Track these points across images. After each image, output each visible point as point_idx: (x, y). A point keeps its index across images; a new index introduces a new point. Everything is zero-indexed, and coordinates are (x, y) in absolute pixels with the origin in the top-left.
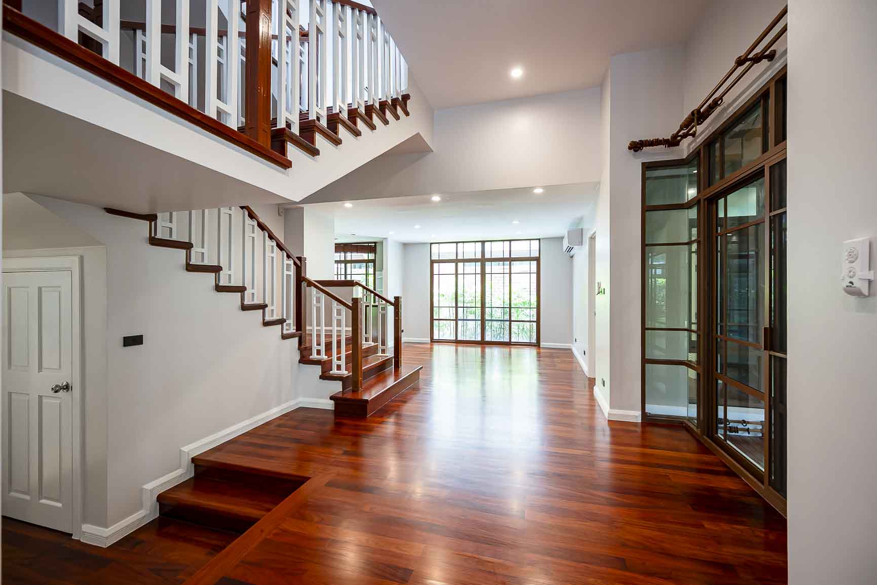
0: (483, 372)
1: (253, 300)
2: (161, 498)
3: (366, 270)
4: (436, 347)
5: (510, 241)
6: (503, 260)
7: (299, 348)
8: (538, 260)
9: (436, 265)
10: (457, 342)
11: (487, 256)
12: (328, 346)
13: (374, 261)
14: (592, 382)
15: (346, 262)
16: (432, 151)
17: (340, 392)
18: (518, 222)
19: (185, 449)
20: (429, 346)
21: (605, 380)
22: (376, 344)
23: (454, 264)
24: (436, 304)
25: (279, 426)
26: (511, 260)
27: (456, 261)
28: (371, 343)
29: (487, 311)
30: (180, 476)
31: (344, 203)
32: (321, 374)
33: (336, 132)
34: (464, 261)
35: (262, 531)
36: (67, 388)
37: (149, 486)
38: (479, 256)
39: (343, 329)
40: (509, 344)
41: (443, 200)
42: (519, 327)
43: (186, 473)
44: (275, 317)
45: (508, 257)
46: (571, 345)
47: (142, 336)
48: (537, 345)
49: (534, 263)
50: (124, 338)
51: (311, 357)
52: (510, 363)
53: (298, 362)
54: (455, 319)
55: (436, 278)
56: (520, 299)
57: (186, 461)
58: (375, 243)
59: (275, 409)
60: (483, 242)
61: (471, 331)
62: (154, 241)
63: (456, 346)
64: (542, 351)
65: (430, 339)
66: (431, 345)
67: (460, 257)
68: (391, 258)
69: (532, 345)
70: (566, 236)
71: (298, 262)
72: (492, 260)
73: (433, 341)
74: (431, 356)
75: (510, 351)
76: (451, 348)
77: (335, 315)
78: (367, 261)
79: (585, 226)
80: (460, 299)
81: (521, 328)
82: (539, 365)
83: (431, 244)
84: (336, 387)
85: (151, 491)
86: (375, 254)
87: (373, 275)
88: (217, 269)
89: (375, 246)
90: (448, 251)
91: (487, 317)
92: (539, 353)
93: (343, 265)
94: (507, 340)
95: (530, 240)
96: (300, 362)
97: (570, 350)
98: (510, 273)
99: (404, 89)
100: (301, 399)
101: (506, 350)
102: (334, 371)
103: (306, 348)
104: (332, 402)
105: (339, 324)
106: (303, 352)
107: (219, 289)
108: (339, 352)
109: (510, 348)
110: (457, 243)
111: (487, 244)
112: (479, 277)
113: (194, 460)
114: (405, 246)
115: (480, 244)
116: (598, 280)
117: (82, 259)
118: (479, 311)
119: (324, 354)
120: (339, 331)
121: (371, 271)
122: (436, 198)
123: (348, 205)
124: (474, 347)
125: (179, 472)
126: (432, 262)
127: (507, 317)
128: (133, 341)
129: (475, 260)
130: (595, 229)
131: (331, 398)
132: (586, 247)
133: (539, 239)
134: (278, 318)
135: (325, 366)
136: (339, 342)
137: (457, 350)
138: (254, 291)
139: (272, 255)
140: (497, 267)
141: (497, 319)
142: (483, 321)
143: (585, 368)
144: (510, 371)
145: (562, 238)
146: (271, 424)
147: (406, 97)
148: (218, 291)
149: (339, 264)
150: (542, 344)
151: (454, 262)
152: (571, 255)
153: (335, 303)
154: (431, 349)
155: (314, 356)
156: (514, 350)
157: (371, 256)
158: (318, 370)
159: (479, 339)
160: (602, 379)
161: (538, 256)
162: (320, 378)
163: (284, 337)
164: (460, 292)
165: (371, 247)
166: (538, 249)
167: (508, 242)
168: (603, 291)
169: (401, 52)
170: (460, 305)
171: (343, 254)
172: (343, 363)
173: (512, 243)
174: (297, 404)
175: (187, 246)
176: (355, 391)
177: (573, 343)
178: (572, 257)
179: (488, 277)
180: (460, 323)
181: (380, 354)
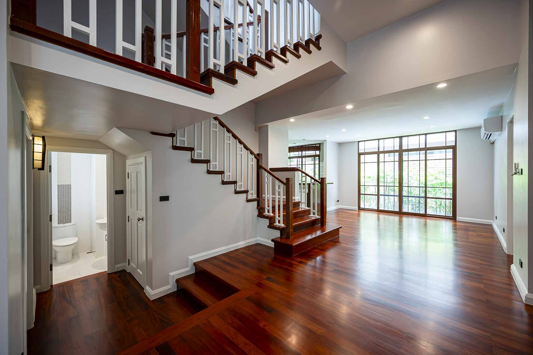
0: (401, 237)
1: (230, 179)
2: (177, 281)
3: (314, 162)
4: (362, 213)
5: (426, 134)
6: (419, 149)
7: (257, 208)
8: (454, 148)
9: (362, 157)
10: (379, 211)
11: (404, 148)
12: (274, 207)
13: (319, 156)
14: (510, 259)
15: (302, 157)
16: (346, 73)
17: (279, 237)
18: (429, 117)
19: (190, 257)
20: (357, 212)
21: (523, 261)
22: (309, 208)
23: (376, 155)
24: (362, 183)
25: (243, 253)
26: (426, 149)
27: (378, 153)
28: (306, 207)
29: (405, 189)
30: (188, 271)
31: (289, 119)
32: (268, 225)
33: (254, 68)
34: (384, 152)
35: (199, 319)
36: (142, 219)
37: (171, 274)
38: (397, 148)
39: (281, 197)
40: (425, 216)
41: (355, 108)
42: (436, 203)
43: (191, 271)
44: (243, 189)
45: (424, 147)
46: (492, 221)
47: (169, 196)
48: (454, 218)
49: (450, 151)
50: (160, 197)
51: (264, 214)
52: (426, 232)
53: (257, 216)
54: (377, 194)
55: (362, 165)
56: (438, 180)
57: (191, 264)
58: (320, 144)
59: (242, 242)
60: (401, 138)
61: (391, 204)
62: (175, 148)
63: (378, 214)
64: (458, 224)
65: (357, 207)
66: (359, 211)
67: (381, 150)
68: (329, 153)
69: (447, 218)
70: (483, 125)
71: (258, 157)
72: (408, 150)
73: (360, 209)
74: (359, 220)
75: (426, 222)
76: (374, 215)
77: (277, 189)
78: (315, 156)
79: (505, 113)
80: (381, 180)
81: (439, 203)
82: (456, 236)
83: (359, 142)
84: (277, 234)
85: (173, 276)
86: (320, 151)
87: (318, 165)
88: (207, 162)
89: (320, 146)
90: (372, 146)
91: (405, 193)
92: (455, 226)
93: (300, 159)
94: (422, 212)
95: (446, 132)
96: (258, 216)
97: (491, 225)
98: (426, 160)
99: (317, 32)
100: (259, 238)
101: (422, 220)
102: (277, 224)
103: (262, 208)
104: (273, 243)
105: (279, 195)
106: (261, 210)
107: (209, 172)
108: (279, 213)
109: (426, 219)
110: (379, 139)
111: (404, 139)
112: (397, 164)
113: (195, 264)
114: (340, 144)
115: (398, 139)
116: (515, 161)
117: (146, 157)
118: (397, 189)
119: (271, 212)
120: (279, 198)
121: (317, 162)
122: (349, 107)
123: (292, 120)
124: (394, 216)
125: (187, 269)
126: (360, 154)
127: (423, 195)
128: (165, 199)
129: (394, 151)
130: (513, 114)
131: (272, 240)
132: (505, 133)
133: (456, 131)
134: (244, 189)
135: (272, 220)
136: (279, 206)
137: (378, 217)
138: (231, 174)
139: (241, 153)
140: (414, 156)
141: (415, 196)
142: (401, 196)
143: (504, 244)
144: (426, 239)
145: (479, 128)
146: (238, 251)
147: (319, 37)
148: (209, 174)
149: (298, 159)
150: (458, 218)
151: (376, 154)
152: (492, 141)
153: (277, 182)
154: (359, 215)
155: (266, 213)
156: (430, 222)
157: (318, 153)
158: (267, 222)
159: (397, 209)
160: (520, 260)
161: (454, 144)
162: (268, 227)
163: (248, 201)
164: (381, 174)
165: (317, 147)
166: (454, 139)
167: (424, 136)
168: (520, 172)
169: (314, 7)
170: (381, 184)
171: (300, 153)
172: (281, 219)
173: (428, 136)
174: (256, 241)
175: (191, 149)
176: (288, 238)
177: (494, 220)
178: (493, 143)
179: (405, 164)
180: (381, 198)
181: (312, 215)
